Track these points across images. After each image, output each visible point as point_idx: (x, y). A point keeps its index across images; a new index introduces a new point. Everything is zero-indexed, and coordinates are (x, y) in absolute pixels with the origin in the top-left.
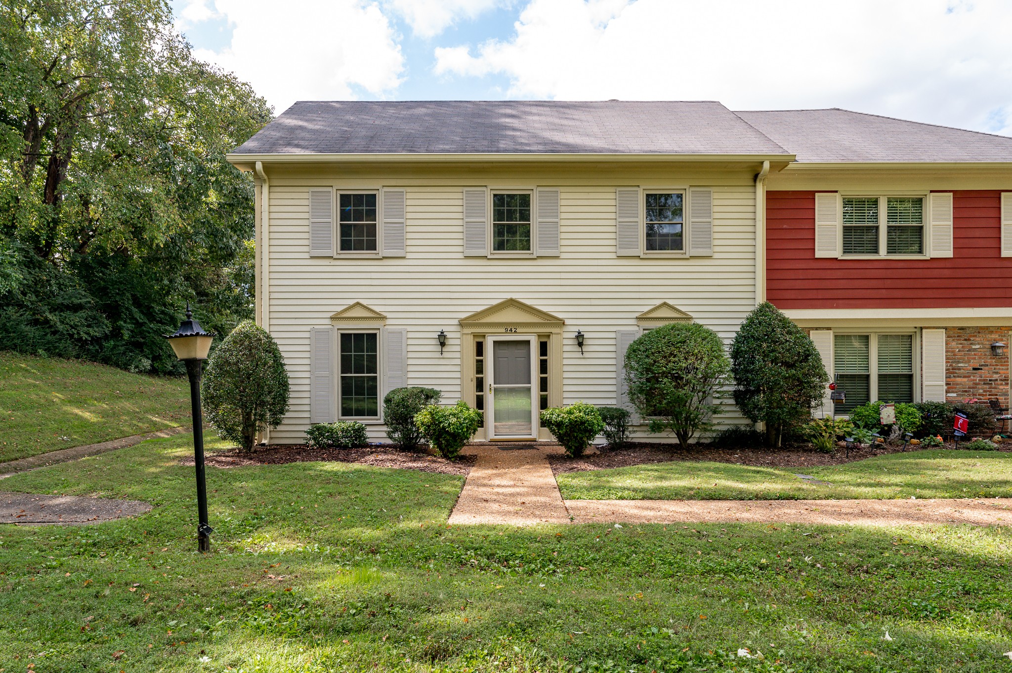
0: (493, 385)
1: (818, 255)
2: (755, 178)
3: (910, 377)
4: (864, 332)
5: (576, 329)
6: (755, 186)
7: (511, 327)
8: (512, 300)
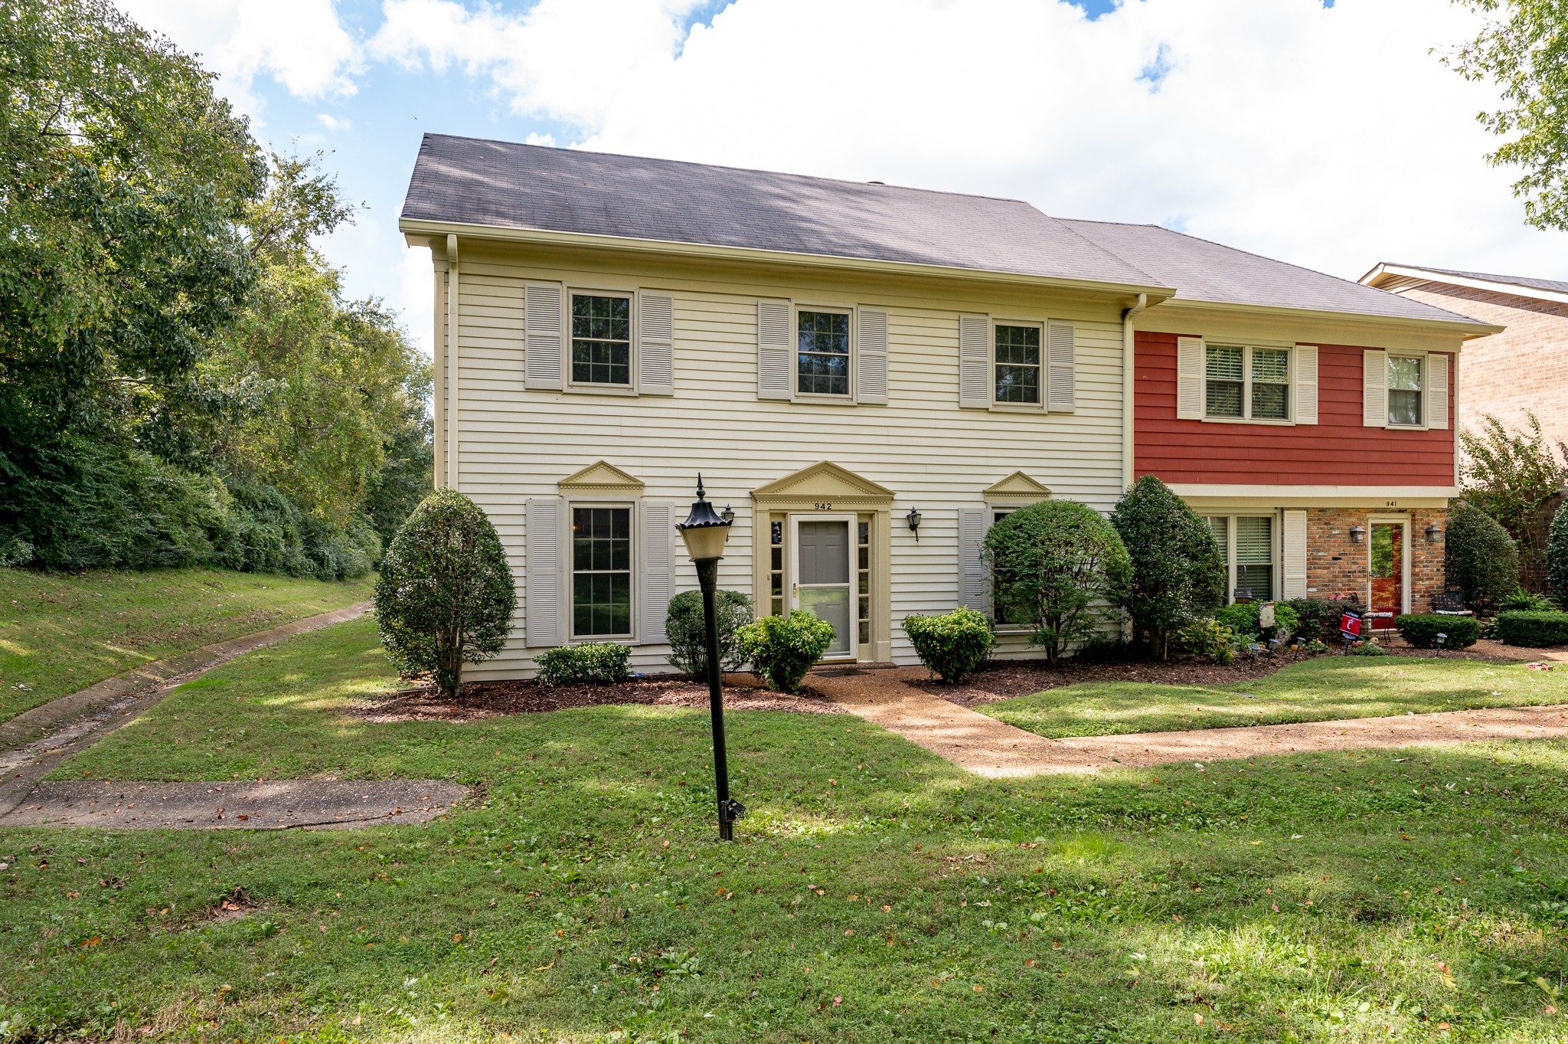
0: (798, 585)
1: (1181, 415)
2: (1125, 313)
3: (1269, 569)
4: (1222, 513)
5: (910, 506)
6: (1123, 324)
7: (823, 502)
8: (826, 464)
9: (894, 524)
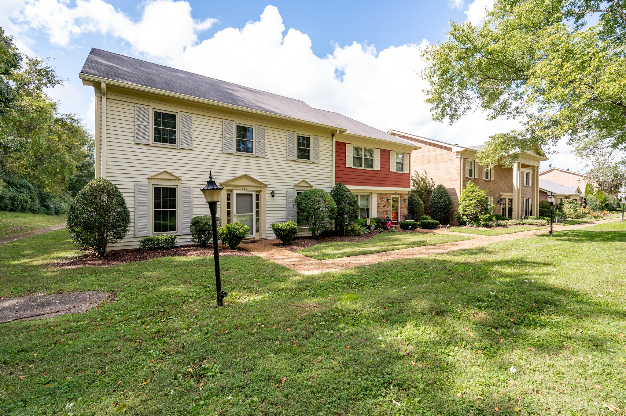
0: (236, 214)
1: (347, 166)
2: (333, 135)
3: (368, 209)
4: (357, 194)
5: (272, 189)
6: (332, 138)
7: (244, 187)
8: (245, 175)
9: (267, 195)
